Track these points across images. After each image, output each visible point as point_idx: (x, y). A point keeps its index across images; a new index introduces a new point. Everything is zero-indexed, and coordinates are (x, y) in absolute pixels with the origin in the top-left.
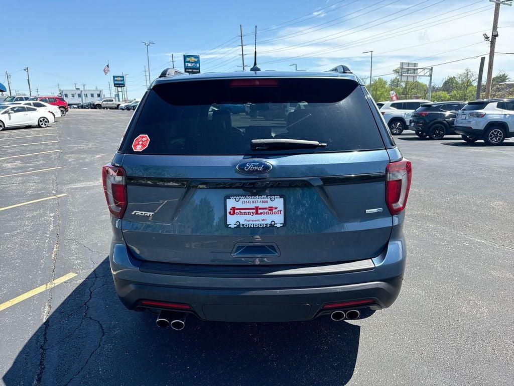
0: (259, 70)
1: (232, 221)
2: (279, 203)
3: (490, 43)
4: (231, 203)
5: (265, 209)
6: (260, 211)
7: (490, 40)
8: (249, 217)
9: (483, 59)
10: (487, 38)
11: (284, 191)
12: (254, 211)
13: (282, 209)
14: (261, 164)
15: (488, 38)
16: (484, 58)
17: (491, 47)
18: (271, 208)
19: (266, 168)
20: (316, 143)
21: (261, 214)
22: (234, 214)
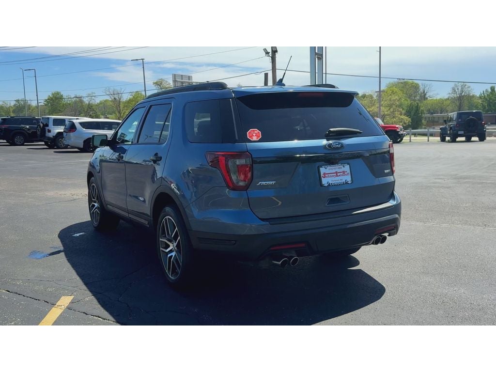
0: (284, 85)
1: (325, 181)
2: (347, 168)
3: (270, 58)
4: (323, 170)
5: (341, 172)
6: (338, 174)
7: (271, 56)
8: (333, 179)
9: (266, 75)
10: (267, 53)
11: (349, 161)
12: (335, 174)
13: (349, 172)
14: (339, 143)
15: (269, 53)
16: (267, 73)
17: (272, 63)
18: (344, 172)
19: (342, 146)
20: (358, 130)
21: (339, 176)
22: (325, 177)
